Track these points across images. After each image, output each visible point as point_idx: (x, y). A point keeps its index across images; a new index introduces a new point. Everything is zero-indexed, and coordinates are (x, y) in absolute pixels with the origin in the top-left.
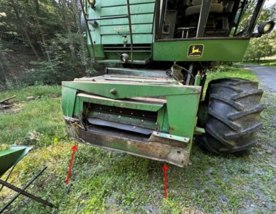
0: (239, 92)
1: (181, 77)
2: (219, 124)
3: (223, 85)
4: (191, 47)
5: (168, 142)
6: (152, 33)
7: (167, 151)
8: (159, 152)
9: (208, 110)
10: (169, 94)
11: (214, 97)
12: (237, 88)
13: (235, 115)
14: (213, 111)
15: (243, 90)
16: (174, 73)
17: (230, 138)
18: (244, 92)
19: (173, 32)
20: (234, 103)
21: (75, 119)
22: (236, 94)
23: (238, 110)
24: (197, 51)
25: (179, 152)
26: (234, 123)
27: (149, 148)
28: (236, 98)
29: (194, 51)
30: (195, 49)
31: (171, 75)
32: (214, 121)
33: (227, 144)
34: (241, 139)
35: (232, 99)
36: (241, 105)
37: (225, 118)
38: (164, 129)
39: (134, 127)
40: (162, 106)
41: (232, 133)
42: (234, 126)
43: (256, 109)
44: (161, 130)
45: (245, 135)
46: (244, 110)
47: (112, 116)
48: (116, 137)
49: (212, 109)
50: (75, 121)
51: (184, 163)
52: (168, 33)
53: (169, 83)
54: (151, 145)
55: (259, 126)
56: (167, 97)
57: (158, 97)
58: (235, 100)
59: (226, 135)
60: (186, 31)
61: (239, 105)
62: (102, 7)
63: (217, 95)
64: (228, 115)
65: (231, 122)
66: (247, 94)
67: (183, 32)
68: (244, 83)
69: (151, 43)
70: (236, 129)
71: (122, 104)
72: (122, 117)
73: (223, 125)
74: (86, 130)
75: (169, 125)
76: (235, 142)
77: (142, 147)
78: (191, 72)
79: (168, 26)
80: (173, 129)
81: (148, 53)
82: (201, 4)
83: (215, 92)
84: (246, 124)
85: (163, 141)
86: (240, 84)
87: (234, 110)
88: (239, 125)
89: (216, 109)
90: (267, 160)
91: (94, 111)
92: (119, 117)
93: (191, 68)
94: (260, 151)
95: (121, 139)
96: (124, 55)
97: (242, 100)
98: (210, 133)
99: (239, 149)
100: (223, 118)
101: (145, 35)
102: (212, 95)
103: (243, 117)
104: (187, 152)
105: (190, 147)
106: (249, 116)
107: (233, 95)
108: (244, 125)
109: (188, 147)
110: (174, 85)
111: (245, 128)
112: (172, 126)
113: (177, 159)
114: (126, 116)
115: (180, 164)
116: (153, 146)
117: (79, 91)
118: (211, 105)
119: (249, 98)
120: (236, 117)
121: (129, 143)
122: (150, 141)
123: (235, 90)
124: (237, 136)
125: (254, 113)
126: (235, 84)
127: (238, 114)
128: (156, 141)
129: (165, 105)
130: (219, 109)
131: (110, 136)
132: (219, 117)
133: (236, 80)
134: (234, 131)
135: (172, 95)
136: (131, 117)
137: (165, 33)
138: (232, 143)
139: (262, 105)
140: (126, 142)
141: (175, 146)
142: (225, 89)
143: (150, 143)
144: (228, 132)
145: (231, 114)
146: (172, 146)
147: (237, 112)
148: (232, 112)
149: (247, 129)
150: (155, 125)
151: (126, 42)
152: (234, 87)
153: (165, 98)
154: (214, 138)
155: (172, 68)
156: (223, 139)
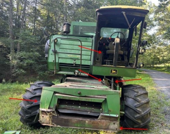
0: (137, 92)
1: (108, 84)
2: (131, 110)
3: (129, 89)
4: (112, 70)
5: (108, 119)
6: (90, 60)
7: (108, 124)
8: (104, 125)
9: (124, 103)
10: (107, 94)
11: (126, 95)
12: (136, 90)
13: (138, 105)
14: (127, 103)
15: (139, 91)
16: (105, 82)
17: (138, 118)
18: (140, 92)
19: (101, 61)
20: (136, 98)
21: (51, 110)
22: (136, 94)
23: (139, 102)
24: (115, 72)
25: (114, 124)
26: (138, 109)
27: (99, 124)
28: (136, 96)
29: (113, 72)
30: (114, 71)
31: (103, 83)
32: (129, 109)
33: (137, 122)
34: (143, 118)
35: (135, 96)
36: (139, 99)
37: (133, 107)
38: (106, 112)
39: (89, 112)
40: (104, 99)
41: (138, 115)
42: (138, 111)
43: (146, 101)
44: (104, 112)
45: (144, 116)
46: (141, 102)
47: (74, 107)
48: (79, 119)
49: (126, 102)
50: (51, 111)
51: (118, 129)
52: (99, 61)
53: (107, 89)
54: (99, 122)
55: (149, 110)
56: (107, 95)
57: (101, 95)
58: (136, 97)
59: (136, 116)
60: (108, 62)
61: (138, 99)
62: (61, 44)
63: (127, 94)
64: (134, 105)
65: (136, 109)
66: (141, 94)
67: (107, 62)
68: (139, 88)
69: (90, 65)
70: (139, 113)
71: (83, 99)
72: (81, 107)
73: (133, 111)
74: (58, 117)
75: (108, 109)
76: (141, 121)
77: (95, 123)
78: (113, 82)
79: (99, 58)
80: (110, 111)
81: (88, 69)
82: (114, 50)
83: (126, 92)
84: (143, 109)
85: (106, 118)
86: (137, 88)
87: (136, 102)
88: (140, 110)
89: (128, 102)
90: (159, 131)
91: (63, 104)
92: (79, 107)
93: (113, 79)
94: (155, 127)
95: (82, 120)
96: (76, 71)
97: (139, 97)
98: (127, 116)
99: (143, 125)
100: (132, 107)
101: (87, 61)
102: (125, 94)
103: (141, 105)
104: (118, 123)
105: (119, 120)
106: (144, 105)
107: (135, 94)
108: (142, 110)
109: (118, 120)
110: (109, 90)
111: (143, 112)
112: (110, 109)
113: (114, 128)
114: (83, 106)
115: (116, 131)
116: (101, 122)
117: (55, 93)
118: (125, 99)
119: (142, 95)
120: (138, 106)
121: (87, 122)
122: (99, 119)
123: (135, 92)
124: (141, 117)
125: (146, 103)
126: (135, 88)
127: (139, 104)
128: (102, 119)
129: (106, 99)
130: (130, 102)
131: (75, 119)
132: (130, 106)
133: (135, 86)
134: (139, 114)
135: (109, 94)
136: (87, 107)
137: (97, 61)
138: (140, 122)
139: (148, 99)
140: (85, 122)
141: (112, 121)
142: (131, 91)
143: (99, 120)
144: (136, 115)
145: (136, 104)
146: (111, 120)
147: (138, 103)
148: (136, 103)
149: (144, 112)
150: (100, 110)
151: (75, 63)
152: (135, 90)
153: (105, 96)
154: (130, 119)
155: (104, 80)
156: (135, 119)
